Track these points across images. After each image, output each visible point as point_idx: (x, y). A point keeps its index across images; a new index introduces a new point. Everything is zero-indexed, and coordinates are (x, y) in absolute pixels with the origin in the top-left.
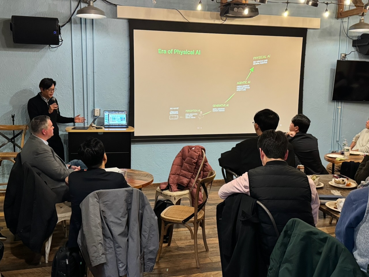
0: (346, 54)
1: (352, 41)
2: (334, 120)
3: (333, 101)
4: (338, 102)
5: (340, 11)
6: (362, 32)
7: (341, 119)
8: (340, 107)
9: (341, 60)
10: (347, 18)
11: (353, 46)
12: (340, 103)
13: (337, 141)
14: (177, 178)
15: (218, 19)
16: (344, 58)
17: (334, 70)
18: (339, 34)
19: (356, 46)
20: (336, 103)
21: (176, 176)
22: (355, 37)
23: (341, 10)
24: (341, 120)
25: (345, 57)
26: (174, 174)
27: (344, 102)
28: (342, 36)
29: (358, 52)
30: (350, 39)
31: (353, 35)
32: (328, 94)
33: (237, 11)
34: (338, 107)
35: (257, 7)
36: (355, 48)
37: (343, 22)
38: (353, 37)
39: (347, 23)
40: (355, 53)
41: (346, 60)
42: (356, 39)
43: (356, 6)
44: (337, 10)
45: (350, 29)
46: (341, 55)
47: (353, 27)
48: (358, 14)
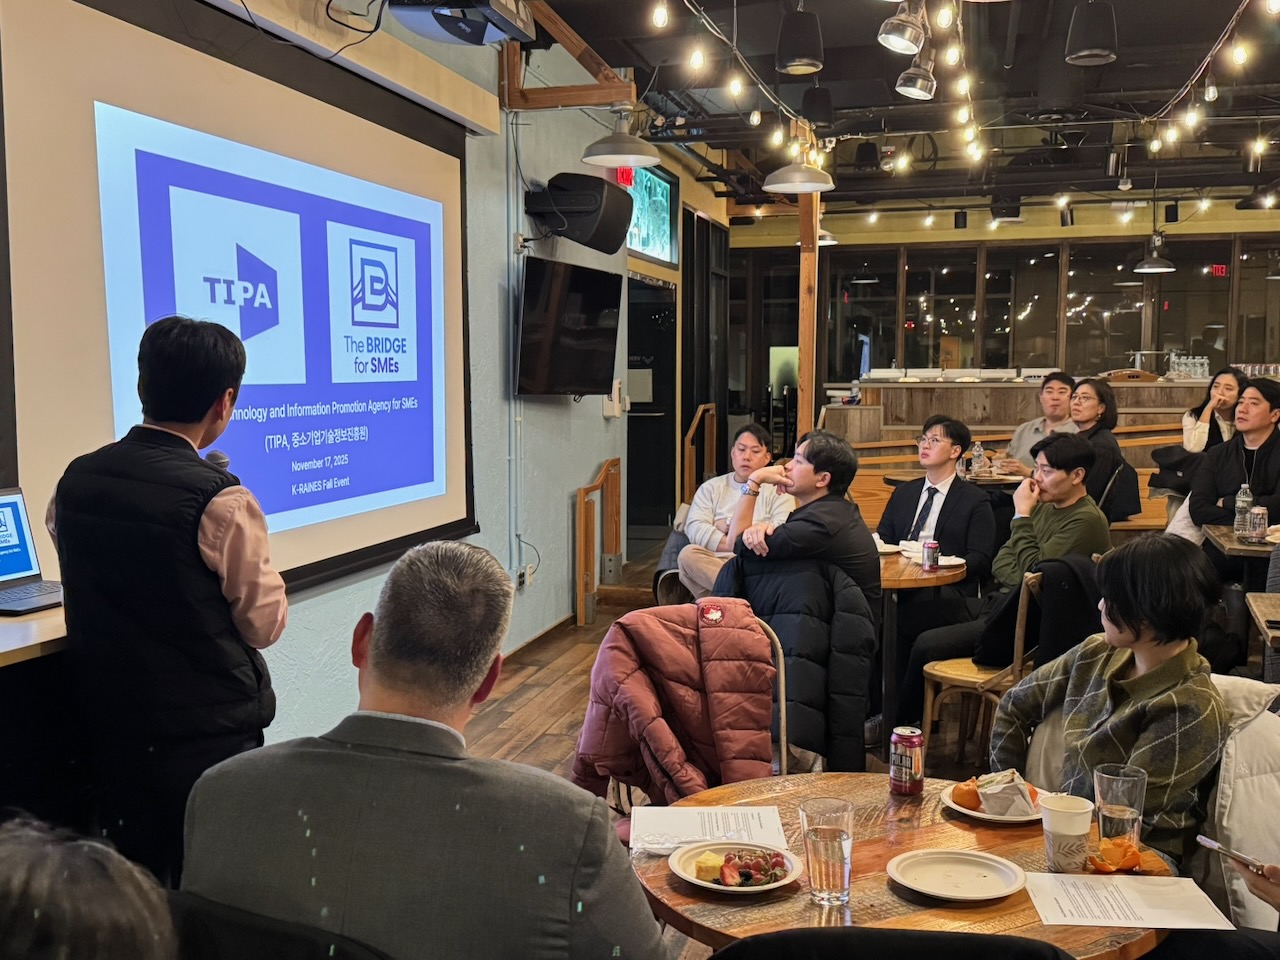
0: (524, 235)
1: (524, 194)
2: (512, 463)
4: (516, 401)
5: (515, 86)
7: (521, 458)
8: (519, 419)
11: (527, 212)
12: (518, 406)
13: (518, 535)
16: (522, 250)
18: (505, 167)
20: (512, 405)
25: (525, 247)
30: (522, 189)
32: (498, 374)
34: (516, 419)
37: (513, 124)
42: (531, 189)
43: (595, 75)
44: (501, 78)
45: (590, 152)
46: (516, 239)
47: (601, 146)
48: (611, 104)
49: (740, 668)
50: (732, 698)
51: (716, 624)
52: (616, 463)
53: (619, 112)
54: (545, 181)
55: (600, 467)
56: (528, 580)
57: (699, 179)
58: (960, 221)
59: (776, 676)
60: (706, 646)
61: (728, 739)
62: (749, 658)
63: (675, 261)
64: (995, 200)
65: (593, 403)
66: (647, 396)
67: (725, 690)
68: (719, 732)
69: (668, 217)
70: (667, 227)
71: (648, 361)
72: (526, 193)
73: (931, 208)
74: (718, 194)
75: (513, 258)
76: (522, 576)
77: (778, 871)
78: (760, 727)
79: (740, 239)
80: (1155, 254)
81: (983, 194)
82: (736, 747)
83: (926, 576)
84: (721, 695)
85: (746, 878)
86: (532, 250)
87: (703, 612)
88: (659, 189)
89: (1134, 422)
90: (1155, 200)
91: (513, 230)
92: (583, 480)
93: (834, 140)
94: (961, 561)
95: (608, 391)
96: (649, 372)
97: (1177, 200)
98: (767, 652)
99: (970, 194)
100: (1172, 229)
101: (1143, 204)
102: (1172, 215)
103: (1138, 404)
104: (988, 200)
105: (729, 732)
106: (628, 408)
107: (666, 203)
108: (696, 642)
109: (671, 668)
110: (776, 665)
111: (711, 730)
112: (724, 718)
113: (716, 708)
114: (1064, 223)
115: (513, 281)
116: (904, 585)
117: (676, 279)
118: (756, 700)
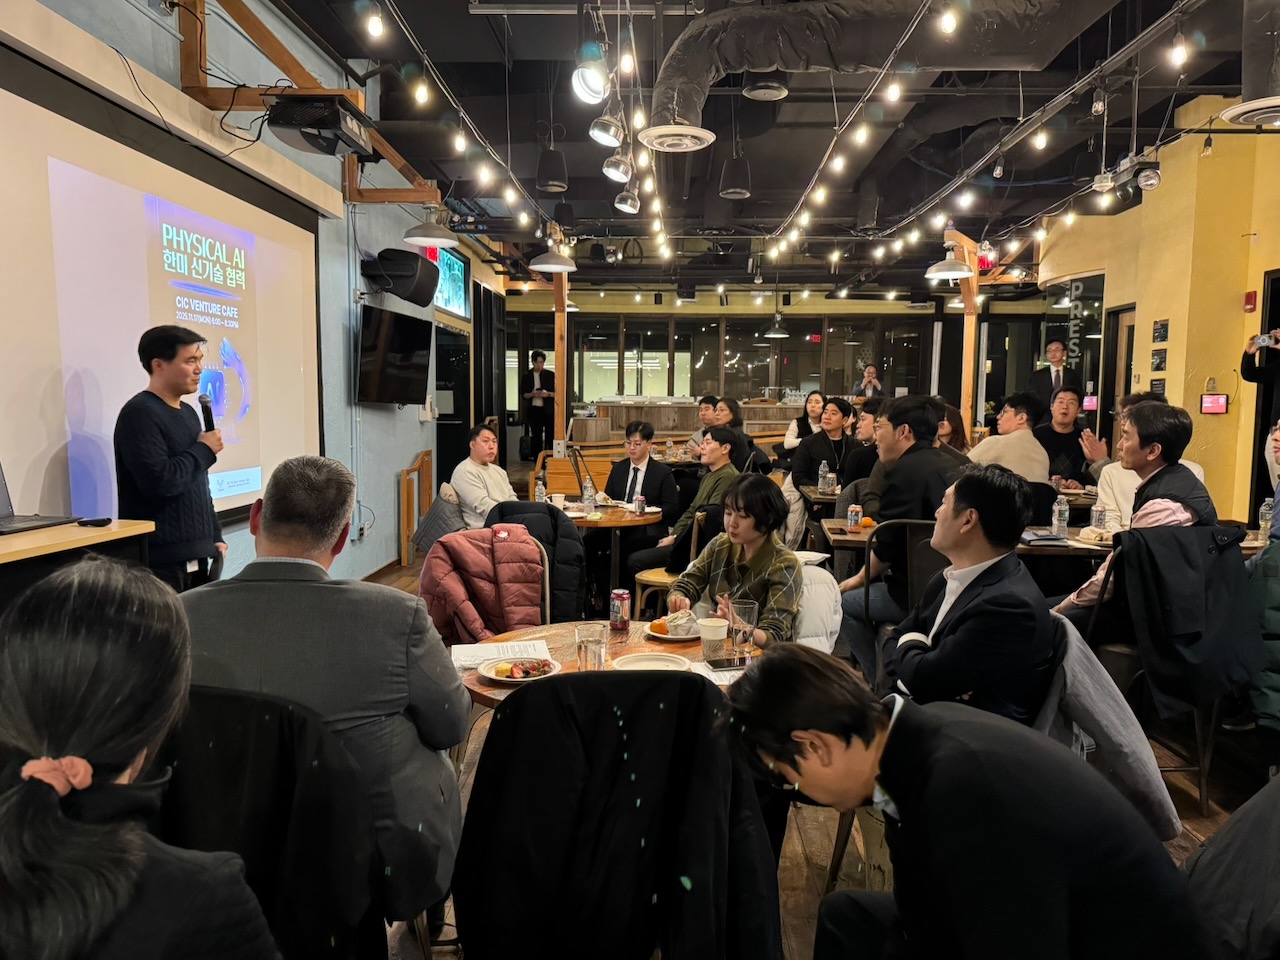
0: (361, 290)
1: (359, 262)
2: (353, 450)
4: (356, 406)
5: (355, 186)
7: (361, 448)
8: (359, 419)
11: (362, 274)
12: (358, 410)
20: (353, 409)
23: (355, 183)
25: (363, 299)
27: (362, 406)
28: (351, 246)
30: (359, 257)
32: (343, 387)
34: (356, 419)
36: (365, 278)
37: (353, 212)
38: (363, 253)
39: (367, 217)
42: (366, 258)
43: (412, 183)
44: (343, 180)
45: (409, 234)
46: (355, 293)
47: (417, 231)
48: (423, 203)
49: (520, 567)
50: (515, 587)
51: (504, 540)
52: (428, 453)
53: (429, 208)
54: (375, 253)
55: (417, 456)
56: (366, 532)
57: (484, 261)
58: (658, 300)
59: (543, 572)
60: (498, 554)
61: (512, 612)
62: (526, 561)
63: (468, 316)
64: (680, 287)
65: (412, 411)
66: (450, 410)
67: (510, 581)
68: (507, 608)
69: (463, 286)
70: (462, 293)
71: (450, 385)
72: (363, 262)
73: (639, 290)
74: (497, 273)
75: (353, 306)
76: (361, 529)
77: (546, 669)
78: (534, 605)
79: (512, 305)
80: (777, 326)
81: (673, 282)
82: (517, 617)
83: (637, 518)
84: (508, 585)
85: (527, 673)
86: (366, 301)
87: (495, 533)
88: (456, 266)
89: (764, 430)
90: (777, 291)
91: (353, 287)
92: (406, 466)
93: (576, 238)
94: (659, 509)
95: (422, 401)
96: (451, 392)
97: (790, 291)
98: (538, 557)
99: (664, 282)
100: (787, 310)
101: (769, 293)
102: (787, 301)
103: (766, 418)
104: (675, 286)
105: (513, 608)
106: (437, 416)
107: (461, 277)
108: (492, 552)
109: (474, 569)
110: (543, 565)
111: (502, 608)
112: (510, 599)
113: (504, 593)
114: (722, 304)
115: (353, 322)
116: (623, 524)
117: (468, 329)
118: (531, 587)
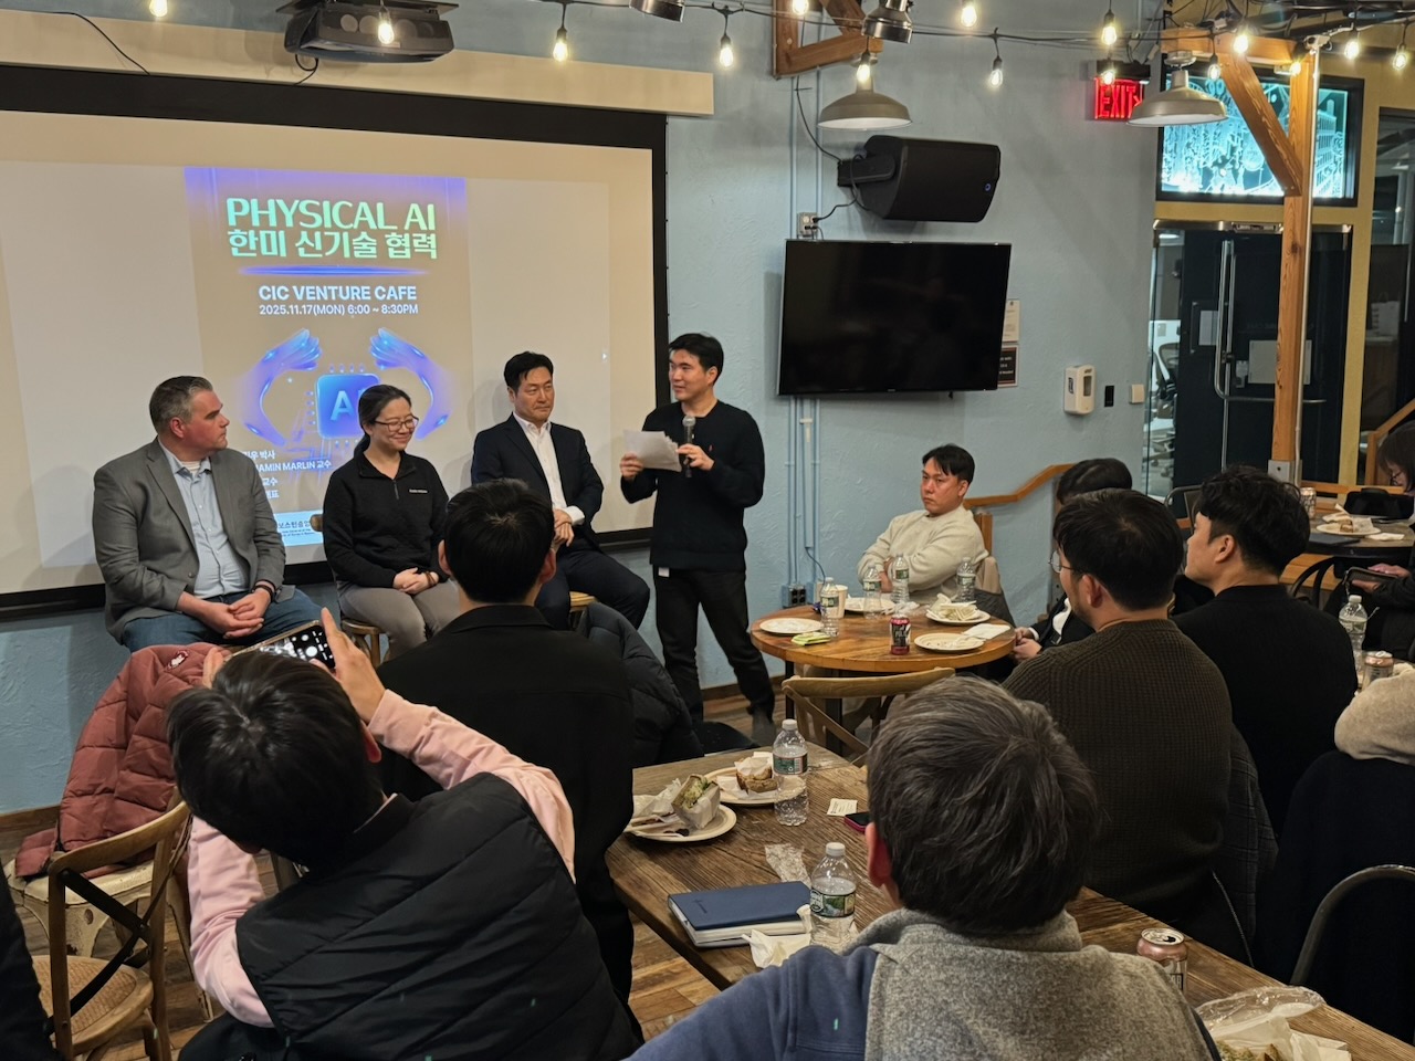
0: (816, 214)
1: (834, 164)
2: (792, 469)
3: (782, 400)
4: (802, 400)
5: (786, 47)
6: (868, 131)
7: (815, 465)
8: (808, 420)
9: (801, 238)
10: (813, 74)
11: (840, 185)
12: (807, 406)
13: (807, 548)
14: (101, 809)
15: (282, 63)
16: (810, 232)
17: (779, 277)
18: (787, 140)
19: (850, 186)
20: (793, 405)
21: (97, 798)
22: (846, 147)
23: (790, 41)
24: (817, 467)
25: (815, 228)
26: (85, 794)
27: (822, 399)
28: (798, 145)
29: (859, 209)
30: (828, 159)
31: (840, 141)
32: (763, 372)
33: (354, 30)
34: (802, 421)
35: (443, 17)
36: (848, 190)
37: (797, 90)
38: (838, 148)
39: (813, 94)
40: (848, 210)
41: (820, 238)
43: (840, 26)
46: (800, 221)
76: (798, 593)
84: (138, 736)
91: (798, 211)
105: (128, 773)
107: (1333, 117)
117: (1352, 218)
